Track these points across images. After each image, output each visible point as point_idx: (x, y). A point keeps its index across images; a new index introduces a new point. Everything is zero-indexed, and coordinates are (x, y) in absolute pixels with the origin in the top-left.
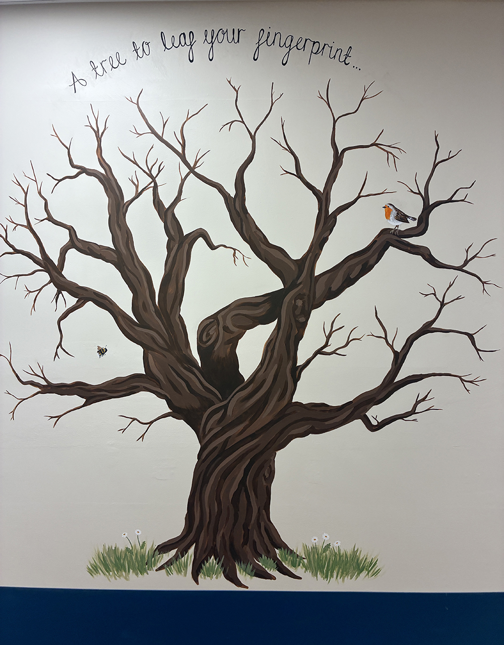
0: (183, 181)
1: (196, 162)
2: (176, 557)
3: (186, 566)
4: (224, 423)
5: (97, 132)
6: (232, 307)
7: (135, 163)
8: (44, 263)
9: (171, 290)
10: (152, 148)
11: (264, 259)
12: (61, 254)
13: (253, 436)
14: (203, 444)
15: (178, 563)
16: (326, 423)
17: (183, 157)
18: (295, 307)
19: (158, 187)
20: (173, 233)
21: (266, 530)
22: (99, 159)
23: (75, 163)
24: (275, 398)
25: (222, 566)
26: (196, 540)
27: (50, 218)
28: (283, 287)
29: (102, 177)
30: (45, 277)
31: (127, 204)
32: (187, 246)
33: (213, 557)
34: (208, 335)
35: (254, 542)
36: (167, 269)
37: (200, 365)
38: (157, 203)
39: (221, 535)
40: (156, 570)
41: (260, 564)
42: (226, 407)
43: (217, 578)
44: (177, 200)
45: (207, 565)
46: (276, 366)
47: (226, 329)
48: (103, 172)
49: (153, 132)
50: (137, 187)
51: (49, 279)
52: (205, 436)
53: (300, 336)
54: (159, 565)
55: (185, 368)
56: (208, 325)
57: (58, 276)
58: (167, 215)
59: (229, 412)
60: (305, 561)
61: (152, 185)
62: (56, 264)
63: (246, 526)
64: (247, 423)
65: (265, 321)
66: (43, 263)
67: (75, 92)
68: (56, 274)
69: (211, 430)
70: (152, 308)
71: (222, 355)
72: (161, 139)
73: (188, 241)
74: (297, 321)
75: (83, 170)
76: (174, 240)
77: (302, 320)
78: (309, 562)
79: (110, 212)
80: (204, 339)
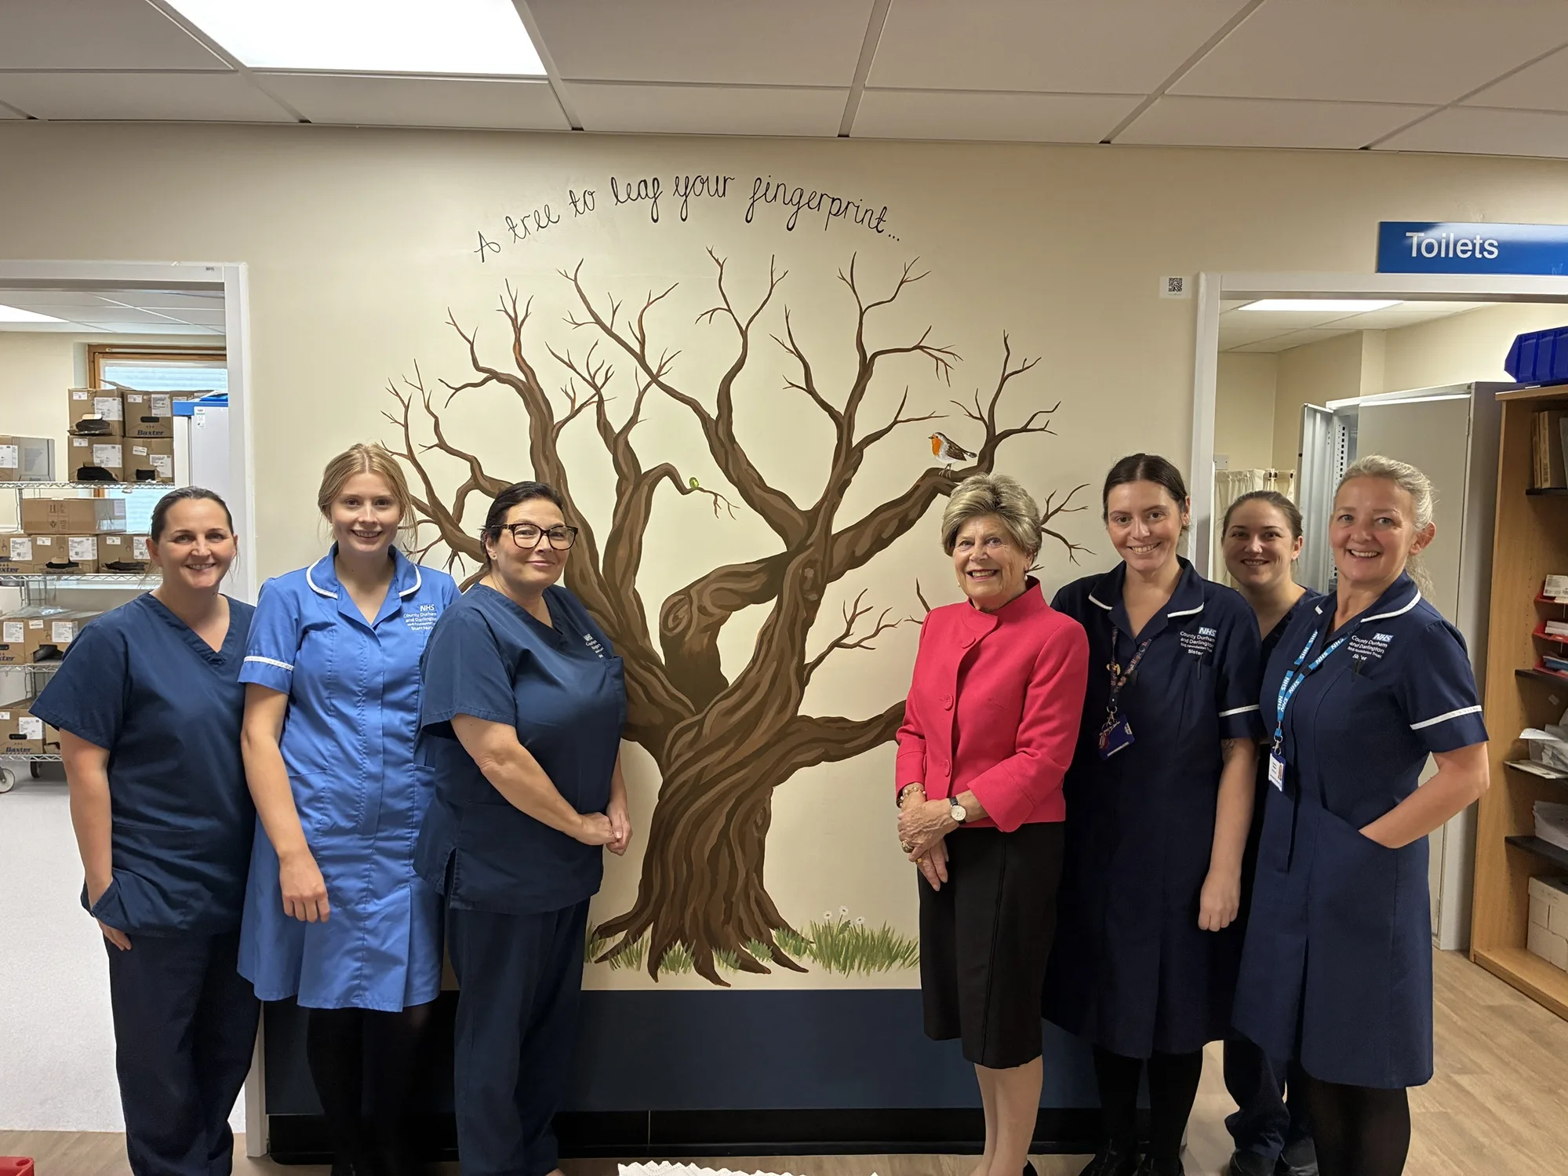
0: (641, 394)
1: (661, 368)
2: (626, 943)
3: (640, 955)
4: (699, 746)
5: (514, 320)
6: (712, 577)
7: (571, 367)
8: (433, 511)
9: (622, 552)
10: (596, 344)
11: (759, 508)
12: (458, 497)
13: (740, 766)
14: (667, 776)
15: (627, 951)
16: (846, 746)
17: (641, 359)
18: (804, 579)
19: (605, 402)
20: (625, 469)
21: (759, 903)
22: (516, 358)
23: (481, 365)
24: (775, 708)
25: (693, 955)
26: (654, 918)
27: (442, 445)
28: (786, 550)
29: (521, 385)
30: (434, 531)
31: (557, 427)
32: (646, 488)
33: (679, 942)
34: (676, 618)
35: (740, 921)
36: (616, 523)
37: (664, 662)
38: (603, 426)
39: (691, 910)
40: (596, 962)
41: (748, 951)
42: (701, 723)
43: (685, 972)
44: (633, 421)
45: (671, 953)
46: (775, 664)
47: (702, 610)
48: (522, 377)
49: (598, 321)
50: (573, 401)
51: (439, 534)
52: (669, 765)
53: (809, 622)
54: (600, 954)
55: (642, 667)
56: (675, 604)
57: (454, 530)
58: (617, 443)
59: (706, 730)
60: (814, 946)
61: (596, 399)
62: (451, 511)
63: (727, 898)
64: (732, 745)
65: (760, 599)
66: (430, 510)
67: (483, 261)
68: (451, 528)
69: (678, 756)
70: (593, 577)
71: (697, 648)
72: (609, 332)
73: (649, 481)
74: (805, 600)
75: (493, 375)
76: (627, 480)
77: (813, 597)
78: (820, 947)
79: (533, 437)
80: (670, 624)
